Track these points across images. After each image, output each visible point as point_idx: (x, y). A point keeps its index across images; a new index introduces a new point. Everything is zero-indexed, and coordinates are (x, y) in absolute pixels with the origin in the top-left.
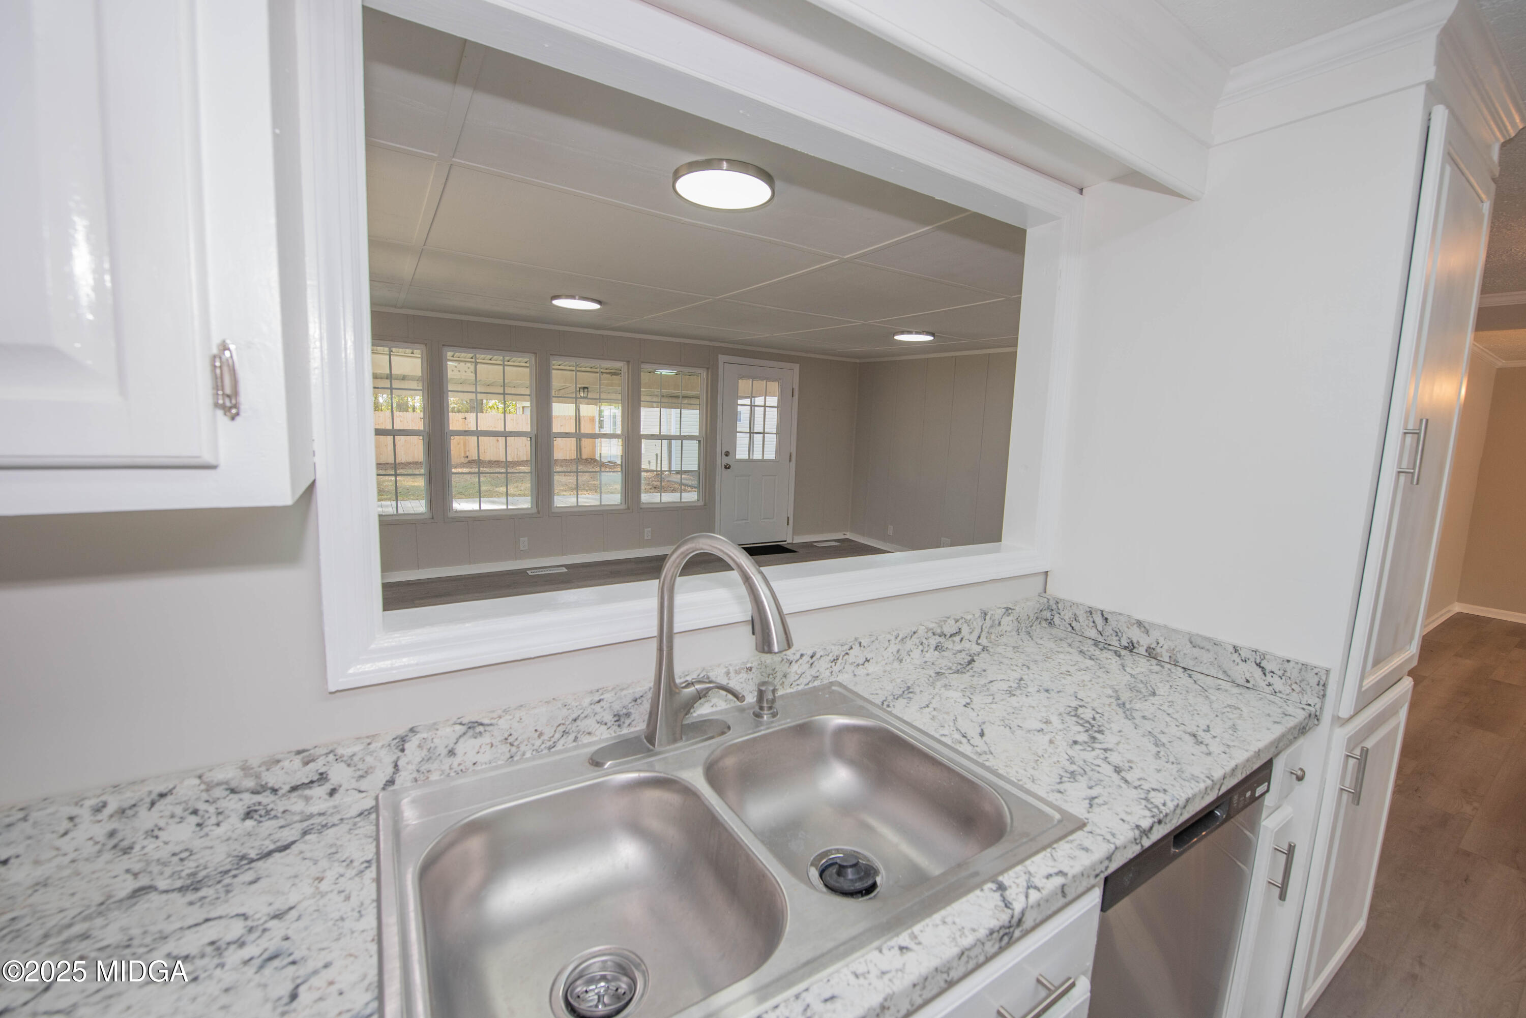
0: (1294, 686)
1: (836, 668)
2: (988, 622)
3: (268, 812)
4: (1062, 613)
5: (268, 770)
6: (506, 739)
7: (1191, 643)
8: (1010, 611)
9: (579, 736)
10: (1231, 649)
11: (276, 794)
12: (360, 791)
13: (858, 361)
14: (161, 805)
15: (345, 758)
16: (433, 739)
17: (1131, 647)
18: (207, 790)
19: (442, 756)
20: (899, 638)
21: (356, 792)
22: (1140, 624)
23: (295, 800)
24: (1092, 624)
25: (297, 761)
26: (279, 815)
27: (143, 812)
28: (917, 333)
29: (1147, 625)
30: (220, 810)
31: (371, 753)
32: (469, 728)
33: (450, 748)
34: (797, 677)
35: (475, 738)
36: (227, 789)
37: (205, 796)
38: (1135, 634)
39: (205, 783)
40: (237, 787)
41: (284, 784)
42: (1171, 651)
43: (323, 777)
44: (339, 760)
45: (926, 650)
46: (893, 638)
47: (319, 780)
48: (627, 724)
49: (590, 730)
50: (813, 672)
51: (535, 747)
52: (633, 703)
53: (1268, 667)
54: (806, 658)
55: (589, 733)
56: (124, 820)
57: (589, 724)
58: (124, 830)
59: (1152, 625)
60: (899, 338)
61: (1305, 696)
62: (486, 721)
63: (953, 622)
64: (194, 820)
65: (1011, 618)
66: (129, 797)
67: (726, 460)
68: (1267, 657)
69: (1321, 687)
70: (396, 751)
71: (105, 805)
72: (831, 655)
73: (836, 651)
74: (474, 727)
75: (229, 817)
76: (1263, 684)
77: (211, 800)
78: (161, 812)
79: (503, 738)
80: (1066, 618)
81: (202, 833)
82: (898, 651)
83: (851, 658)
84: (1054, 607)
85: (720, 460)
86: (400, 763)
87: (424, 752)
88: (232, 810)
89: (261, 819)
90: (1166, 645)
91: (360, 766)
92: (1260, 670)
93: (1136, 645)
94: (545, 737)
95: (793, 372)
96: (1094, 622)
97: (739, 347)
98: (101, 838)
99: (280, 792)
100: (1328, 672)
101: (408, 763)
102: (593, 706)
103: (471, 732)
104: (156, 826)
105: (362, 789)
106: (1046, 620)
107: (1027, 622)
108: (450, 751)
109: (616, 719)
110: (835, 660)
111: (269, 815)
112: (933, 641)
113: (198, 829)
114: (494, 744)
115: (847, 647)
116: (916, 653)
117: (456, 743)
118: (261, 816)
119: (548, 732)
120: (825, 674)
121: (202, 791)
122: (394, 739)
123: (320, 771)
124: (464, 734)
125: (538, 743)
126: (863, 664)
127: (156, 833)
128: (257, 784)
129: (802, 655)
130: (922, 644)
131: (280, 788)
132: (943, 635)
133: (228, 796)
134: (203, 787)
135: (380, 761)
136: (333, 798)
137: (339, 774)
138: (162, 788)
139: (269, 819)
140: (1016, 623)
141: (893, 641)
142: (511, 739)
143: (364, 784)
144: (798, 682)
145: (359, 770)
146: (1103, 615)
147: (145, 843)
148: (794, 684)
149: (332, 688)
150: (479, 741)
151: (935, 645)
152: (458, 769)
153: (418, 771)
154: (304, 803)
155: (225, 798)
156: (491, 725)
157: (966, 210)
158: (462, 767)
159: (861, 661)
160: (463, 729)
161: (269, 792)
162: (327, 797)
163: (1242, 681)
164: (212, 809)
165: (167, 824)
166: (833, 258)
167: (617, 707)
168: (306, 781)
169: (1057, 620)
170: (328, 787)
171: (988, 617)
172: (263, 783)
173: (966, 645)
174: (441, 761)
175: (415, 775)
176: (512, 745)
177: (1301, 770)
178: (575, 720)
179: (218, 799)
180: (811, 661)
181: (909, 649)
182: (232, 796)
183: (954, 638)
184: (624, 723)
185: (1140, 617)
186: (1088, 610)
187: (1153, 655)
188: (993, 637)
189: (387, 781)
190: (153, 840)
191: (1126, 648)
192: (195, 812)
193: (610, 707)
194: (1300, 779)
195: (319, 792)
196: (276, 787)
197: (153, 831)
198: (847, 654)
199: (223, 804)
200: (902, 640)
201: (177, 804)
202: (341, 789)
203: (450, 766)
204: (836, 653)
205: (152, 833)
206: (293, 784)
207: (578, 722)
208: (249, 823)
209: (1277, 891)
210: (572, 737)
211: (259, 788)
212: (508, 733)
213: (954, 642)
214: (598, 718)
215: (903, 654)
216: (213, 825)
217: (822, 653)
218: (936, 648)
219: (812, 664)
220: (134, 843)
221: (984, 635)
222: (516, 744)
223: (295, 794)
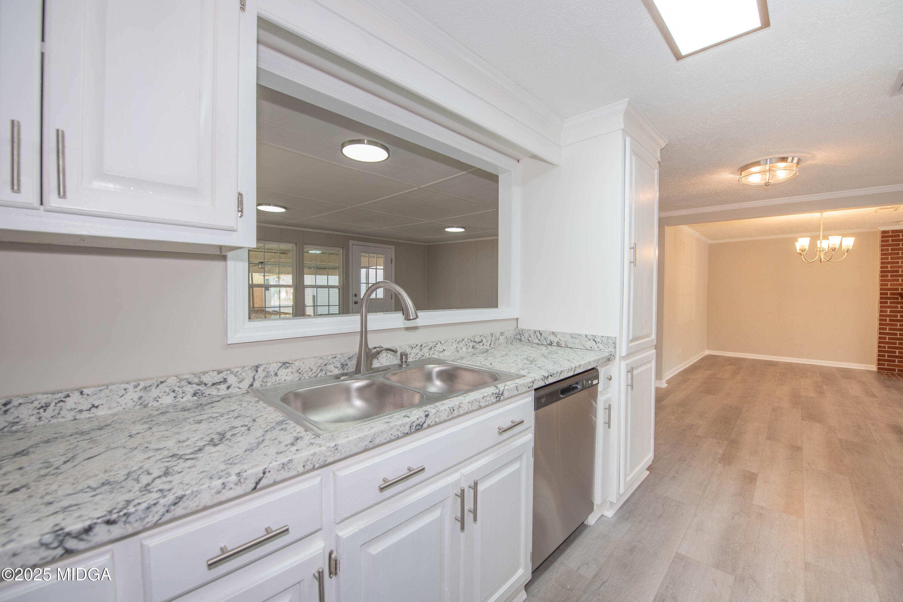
0: (606, 346)
1: (431, 352)
2: (494, 338)
3: (202, 394)
4: (525, 335)
5: (204, 375)
6: (298, 371)
7: (571, 337)
8: (503, 334)
9: (327, 372)
10: (585, 336)
11: (206, 386)
12: (239, 388)
13: (426, 244)
14: (161, 387)
15: (234, 373)
16: (269, 368)
17: (551, 344)
18: (179, 382)
19: (272, 376)
20: (457, 341)
21: (238, 388)
22: (553, 333)
23: (213, 389)
24: (536, 337)
25: (215, 373)
26: (207, 396)
27: (153, 389)
28: (457, 227)
29: (555, 333)
30: (184, 391)
31: (244, 372)
32: (283, 364)
33: (275, 372)
34: (415, 355)
35: (286, 369)
36: (187, 382)
37: (178, 384)
38: (552, 338)
39: (179, 379)
40: (191, 381)
41: (210, 382)
42: (565, 342)
43: (225, 380)
44: (232, 373)
45: (468, 348)
46: (454, 341)
47: (223, 381)
48: (346, 369)
49: (331, 370)
50: (422, 353)
51: (309, 376)
52: (349, 360)
53: (597, 340)
54: (418, 347)
55: (331, 371)
56: (145, 392)
57: (331, 367)
58: (145, 397)
59: (557, 333)
60: (447, 230)
61: (610, 349)
62: (290, 362)
63: (479, 337)
64: (173, 394)
65: (503, 337)
66: (148, 383)
67: (355, 299)
68: (596, 337)
69: (614, 344)
70: (254, 371)
71: (139, 385)
72: (429, 346)
73: (431, 345)
74: (285, 364)
75: (187, 395)
76: (596, 347)
77: (181, 386)
78: (160, 390)
79: (297, 370)
80: (526, 337)
81: (176, 401)
82: (457, 347)
83: (437, 348)
84: (521, 333)
85: (352, 299)
86: (256, 377)
87: (265, 373)
88: (188, 392)
89: (200, 397)
90: (563, 339)
91: (240, 377)
92: (595, 342)
93: (553, 342)
94: (313, 371)
95: (391, 250)
96: (537, 336)
97: (361, 236)
98: (136, 399)
99: (208, 385)
100: (615, 338)
101: (259, 377)
102: (332, 359)
103: (284, 366)
104: (158, 396)
105: (240, 387)
106: (518, 339)
107: (511, 339)
108: (275, 374)
109: (342, 366)
110: (431, 349)
111: (203, 395)
112: (471, 344)
113: (174, 399)
114: (293, 372)
115: (435, 343)
116: (464, 349)
117: (278, 370)
118: (199, 396)
119: (315, 369)
120: (427, 355)
121: (177, 382)
122: (253, 367)
123: (224, 378)
124: (281, 366)
125: (310, 373)
126: (442, 352)
127: (158, 399)
128: (199, 381)
129: (417, 345)
130: (466, 345)
131: (208, 384)
132: (475, 342)
133: (187, 385)
134: (178, 380)
135: (248, 375)
136: (228, 390)
137: (232, 380)
138: (162, 380)
139: (203, 397)
140: (506, 340)
141: (454, 343)
142: (300, 371)
143: (241, 385)
144: (416, 357)
145: (239, 378)
146: (540, 332)
147: (153, 403)
148: (414, 358)
149: (229, 343)
150: (287, 370)
151: (472, 346)
152: (279, 382)
153: (263, 381)
154: (217, 392)
155: (186, 386)
156: (292, 363)
157: (473, 167)
158: (280, 381)
159: (441, 350)
160: (281, 364)
161: (203, 385)
162: (226, 389)
163: (589, 348)
164: (180, 391)
165: (162, 395)
166: (415, 187)
167: (342, 361)
168: (219, 381)
169: (523, 338)
170: (227, 385)
171: (493, 336)
172: (202, 381)
173: (485, 347)
174: (272, 378)
175: (261, 383)
176: (300, 373)
177: (610, 376)
178: (325, 365)
179: (183, 386)
180: (421, 348)
181: (461, 347)
182: (189, 385)
183: (480, 344)
184: (345, 368)
185: (553, 331)
186: (534, 331)
187: (559, 345)
188: (496, 345)
189: (250, 385)
190: (156, 402)
191: (549, 344)
192: (174, 391)
193: (339, 360)
194: (610, 379)
195: (223, 387)
196: (207, 383)
197: (156, 398)
198: (435, 346)
199: (185, 389)
200: (458, 342)
201: (167, 387)
202: (232, 386)
203: (275, 380)
204: (431, 346)
205: (156, 399)
206: (213, 383)
207: (327, 366)
208: (195, 398)
209: (607, 425)
210: (324, 372)
211: (200, 383)
212: (299, 368)
213: (480, 345)
214: (334, 365)
215: (459, 348)
216: (180, 398)
217: (425, 345)
218: (473, 347)
219: (421, 349)
220: (148, 403)
221: (492, 344)
222: (302, 373)
223: (213, 387)
